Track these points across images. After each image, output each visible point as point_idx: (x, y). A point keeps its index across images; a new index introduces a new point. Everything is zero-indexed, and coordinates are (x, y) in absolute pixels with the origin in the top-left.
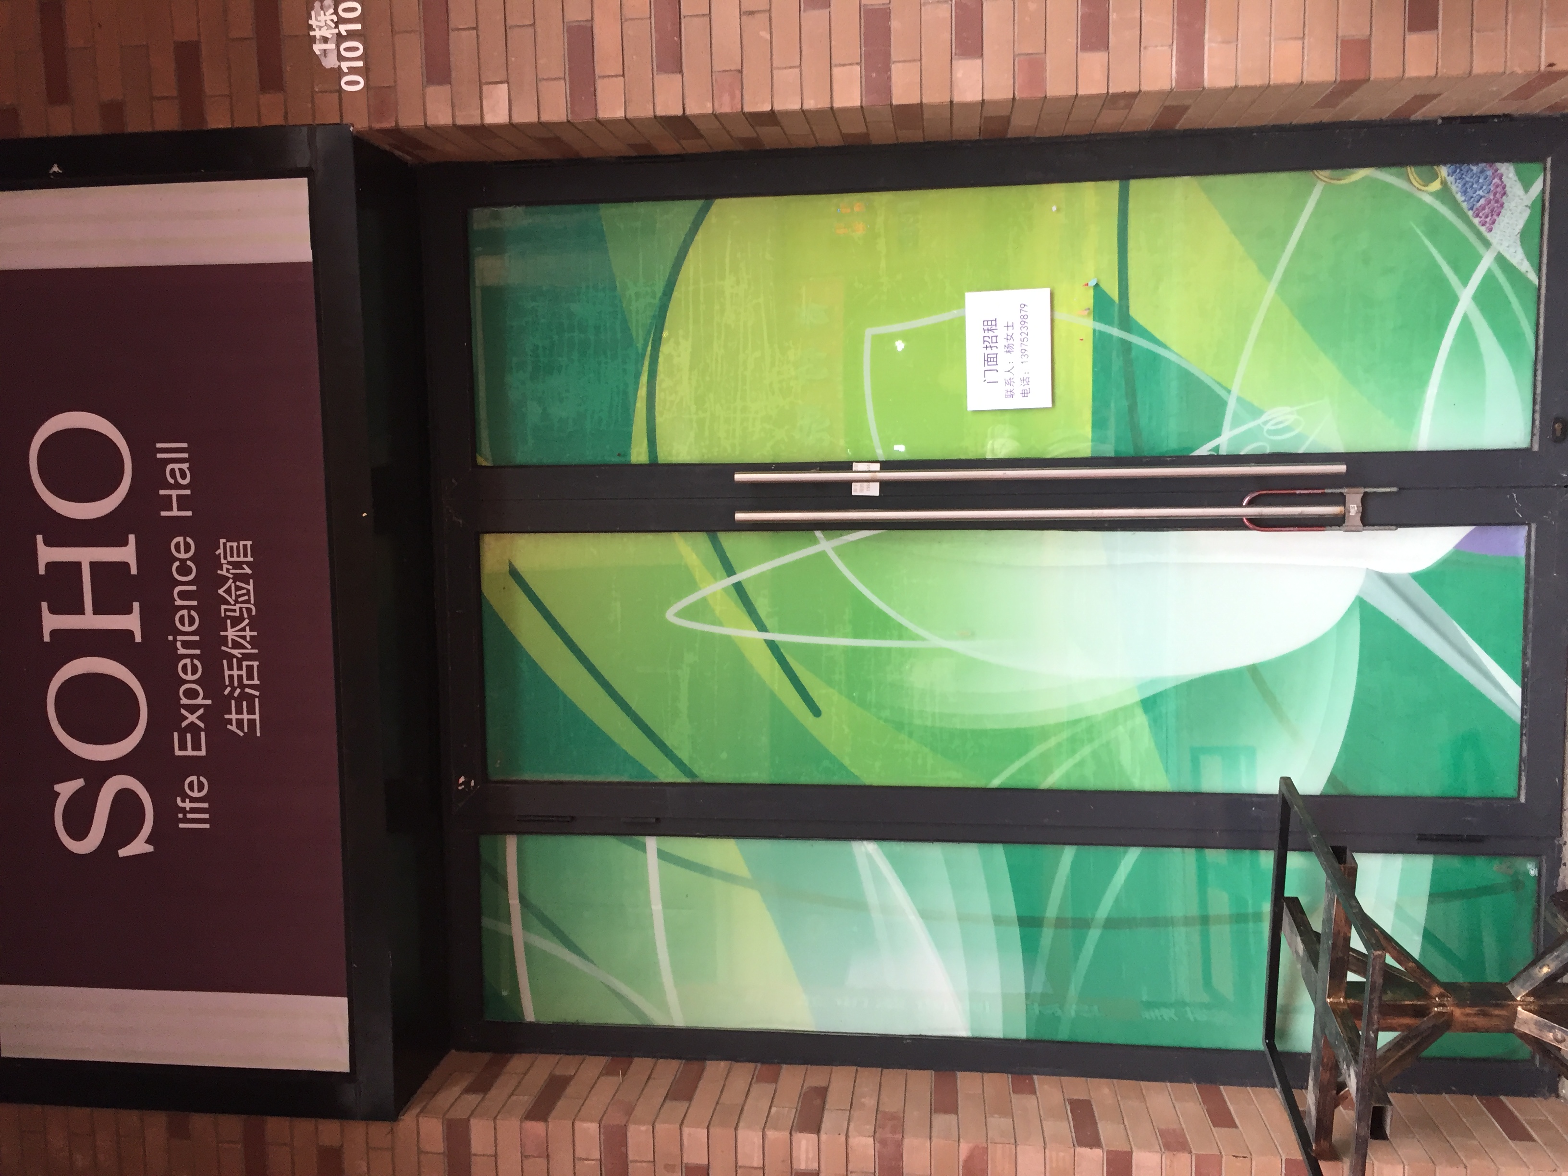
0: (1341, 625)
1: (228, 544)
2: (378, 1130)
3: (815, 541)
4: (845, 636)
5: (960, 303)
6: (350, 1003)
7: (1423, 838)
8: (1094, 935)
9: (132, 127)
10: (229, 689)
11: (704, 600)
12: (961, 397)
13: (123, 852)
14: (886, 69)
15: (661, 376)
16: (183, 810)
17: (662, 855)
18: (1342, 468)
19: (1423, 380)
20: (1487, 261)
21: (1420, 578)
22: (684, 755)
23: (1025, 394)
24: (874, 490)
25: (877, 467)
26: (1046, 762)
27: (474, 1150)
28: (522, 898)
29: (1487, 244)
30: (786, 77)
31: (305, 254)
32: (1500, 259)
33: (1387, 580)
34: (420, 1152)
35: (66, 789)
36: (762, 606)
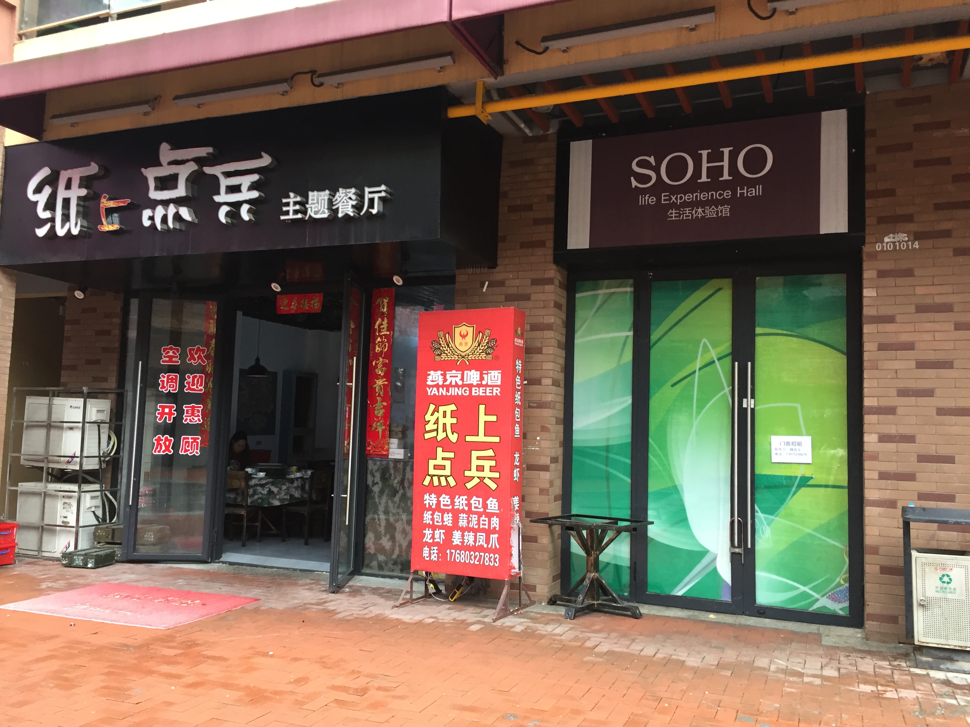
0: (701, 545)
1: (728, 209)
2: (551, 258)
3: (728, 387)
4: (697, 395)
5: (808, 434)
6: (588, 249)
7: (635, 563)
8: (604, 467)
9: (867, 175)
10: (682, 210)
11: (710, 351)
12: (776, 434)
13: (632, 178)
14: (875, 413)
15: (785, 338)
16: (645, 197)
17: (627, 337)
18: (749, 546)
19: (778, 574)
20: (816, 596)
21: (715, 569)
22: (659, 344)
23: (776, 454)
24: (745, 406)
25: (752, 406)
26: (657, 456)
27: (545, 286)
28: (614, 293)
29: (822, 596)
30: (875, 383)
31: (823, 231)
32: (817, 600)
33: (714, 559)
34: (545, 270)
35: (652, 160)
36: (708, 369)
